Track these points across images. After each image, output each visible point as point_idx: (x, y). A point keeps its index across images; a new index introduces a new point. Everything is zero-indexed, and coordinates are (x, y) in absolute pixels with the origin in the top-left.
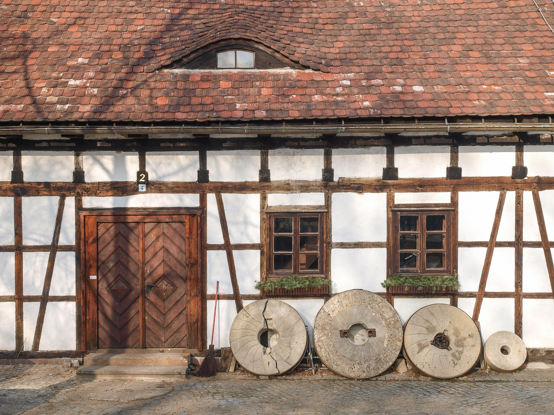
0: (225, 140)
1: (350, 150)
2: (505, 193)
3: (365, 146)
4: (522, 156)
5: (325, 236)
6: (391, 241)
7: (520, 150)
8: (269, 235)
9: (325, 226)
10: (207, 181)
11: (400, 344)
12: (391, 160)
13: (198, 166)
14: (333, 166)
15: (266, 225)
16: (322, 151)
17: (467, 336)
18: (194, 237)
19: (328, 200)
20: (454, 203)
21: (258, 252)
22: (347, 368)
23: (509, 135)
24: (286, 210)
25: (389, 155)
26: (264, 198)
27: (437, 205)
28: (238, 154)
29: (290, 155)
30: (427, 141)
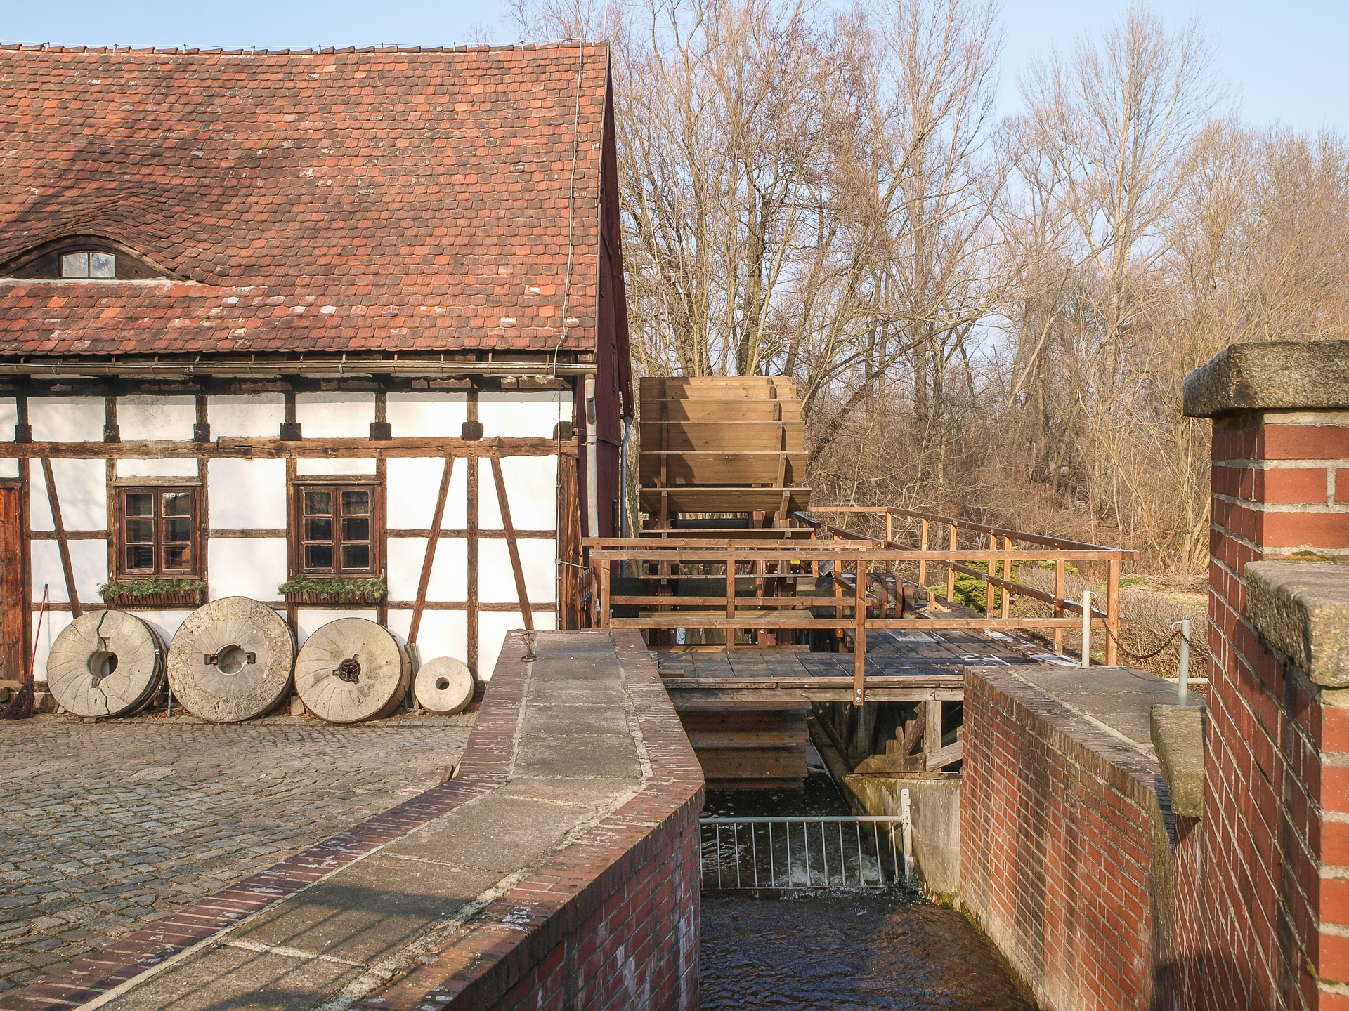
0: (54, 382)
1: (233, 396)
2: (452, 461)
3: (254, 392)
4: (475, 407)
5: (198, 520)
6: (293, 527)
7: (472, 399)
8: (120, 519)
9: (198, 506)
10: (29, 441)
11: (286, 674)
12: (290, 412)
13: (15, 421)
14: (210, 420)
15: (115, 504)
16: (193, 398)
17: (384, 663)
18: (12, 521)
19: (203, 468)
20: (381, 474)
21: (105, 542)
22: (208, 707)
23: (458, 378)
24: (142, 483)
25: (289, 406)
26: (111, 465)
27: (356, 477)
28: (72, 402)
29: (147, 404)
30: (343, 385)
